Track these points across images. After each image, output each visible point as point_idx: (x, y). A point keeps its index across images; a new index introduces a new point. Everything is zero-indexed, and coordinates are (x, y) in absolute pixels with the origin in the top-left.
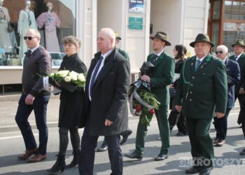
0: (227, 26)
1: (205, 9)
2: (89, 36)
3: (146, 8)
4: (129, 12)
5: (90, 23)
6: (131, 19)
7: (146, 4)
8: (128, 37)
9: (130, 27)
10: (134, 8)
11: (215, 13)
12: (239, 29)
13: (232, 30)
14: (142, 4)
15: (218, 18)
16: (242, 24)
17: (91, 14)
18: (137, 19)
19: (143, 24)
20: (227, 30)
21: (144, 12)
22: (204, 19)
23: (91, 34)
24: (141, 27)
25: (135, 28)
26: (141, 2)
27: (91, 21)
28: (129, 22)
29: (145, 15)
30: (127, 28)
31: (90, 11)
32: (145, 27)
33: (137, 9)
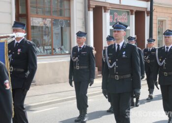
0: (34, 21)
1: (11, 3)
11: (20, 7)
12: (45, 24)
13: (38, 25)
15: (25, 13)
16: (47, 19)
20: (34, 25)
22: (11, 14)
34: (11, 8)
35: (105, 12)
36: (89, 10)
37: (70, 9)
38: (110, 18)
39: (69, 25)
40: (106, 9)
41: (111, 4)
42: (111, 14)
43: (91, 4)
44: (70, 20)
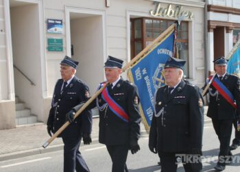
1: (126, 28)
2: (5, 61)
3: (65, 28)
4: (47, 33)
5: (4, 46)
6: (50, 41)
7: (65, 23)
8: (48, 60)
9: (50, 49)
10: (53, 29)
11: (136, 31)
14: (61, 24)
15: (140, 37)
17: (5, 36)
18: (57, 40)
19: (64, 46)
21: (63, 33)
22: (126, 39)
23: (6, 58)
24: (61, 49)
25: (55, 50)
26: (60, 22)
27: (5, 44)
28: (48, 44)
29: (65, 36)
30: (46, 50)
31: (3, 33)
32: (66, 48)
33: (56, 30)
34: (126, 33)
35: (227, 32)
36: (209, 31)
37: (187, 31)
38: (233, 39)
39: (187, 48)
40: (228, 30)
41: (234, 24)
42: (234, 34)
43: (211, 24)
44: (188, 43)
